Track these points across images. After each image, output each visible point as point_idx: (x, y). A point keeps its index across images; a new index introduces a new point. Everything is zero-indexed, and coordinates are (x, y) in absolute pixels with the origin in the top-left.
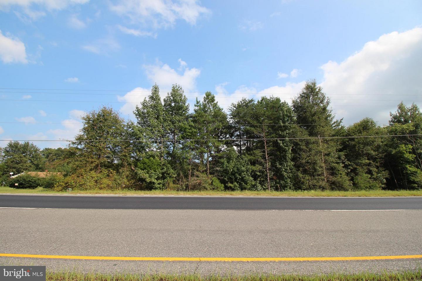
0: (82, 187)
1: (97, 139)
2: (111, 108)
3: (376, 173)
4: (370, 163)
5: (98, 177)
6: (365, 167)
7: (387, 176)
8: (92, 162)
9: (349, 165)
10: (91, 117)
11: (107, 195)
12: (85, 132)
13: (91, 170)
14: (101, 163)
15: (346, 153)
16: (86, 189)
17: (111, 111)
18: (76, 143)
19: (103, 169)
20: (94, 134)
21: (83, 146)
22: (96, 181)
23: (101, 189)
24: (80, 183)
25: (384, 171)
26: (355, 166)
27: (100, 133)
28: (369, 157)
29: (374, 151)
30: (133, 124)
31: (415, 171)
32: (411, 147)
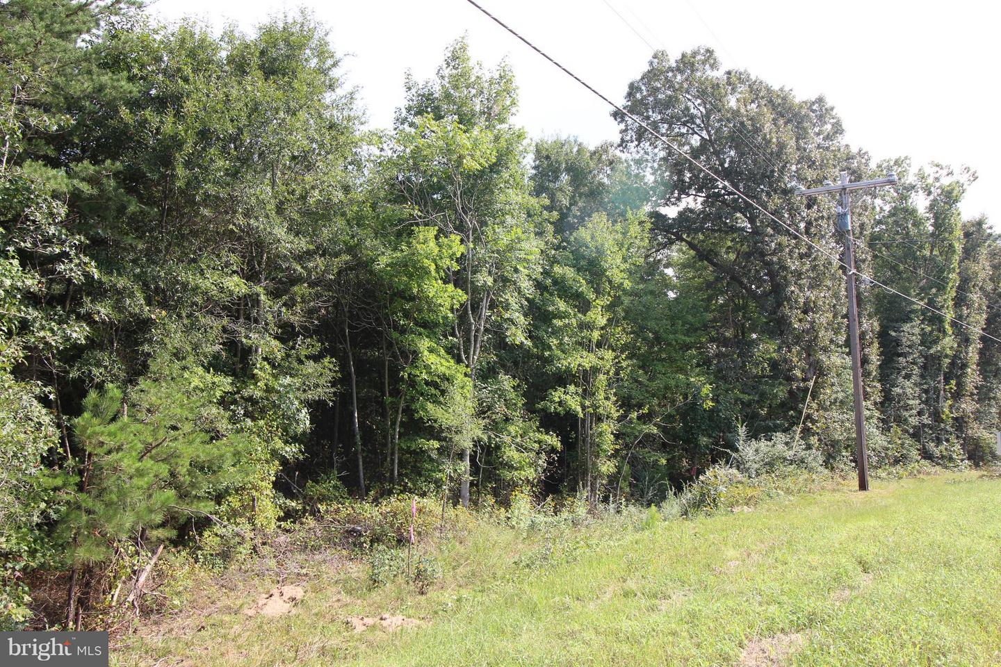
3: (274, 367)
4: (254, 300)
6: (215, 324)
7: (323, 392)
9: (94, 289)
15: (85, 187)
25: (316, 358)
26: (137, 304)
29: (295, 230)
31: (447, 372)
32: (459, 250)
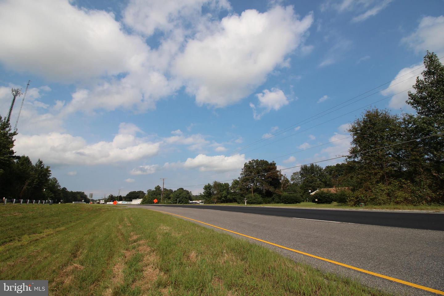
0: (374, 201)
1: (371, 148)
2: (375, 109)
5: (389, 189)
8: (376, 174)
10: (357, 126)
11: (409, 211)
12: (356, 144)
13: (377, 182)
14: (387, 173)
16: (380, 204)
17: (377, 112)
18: (351, 156)
19: (392, 180)
20: (367, 143)
21: (360, 158)
22: (388, 195)
23: (397, 203)
24: (371, 197)
27: (373, 140)
30: (411, 117)
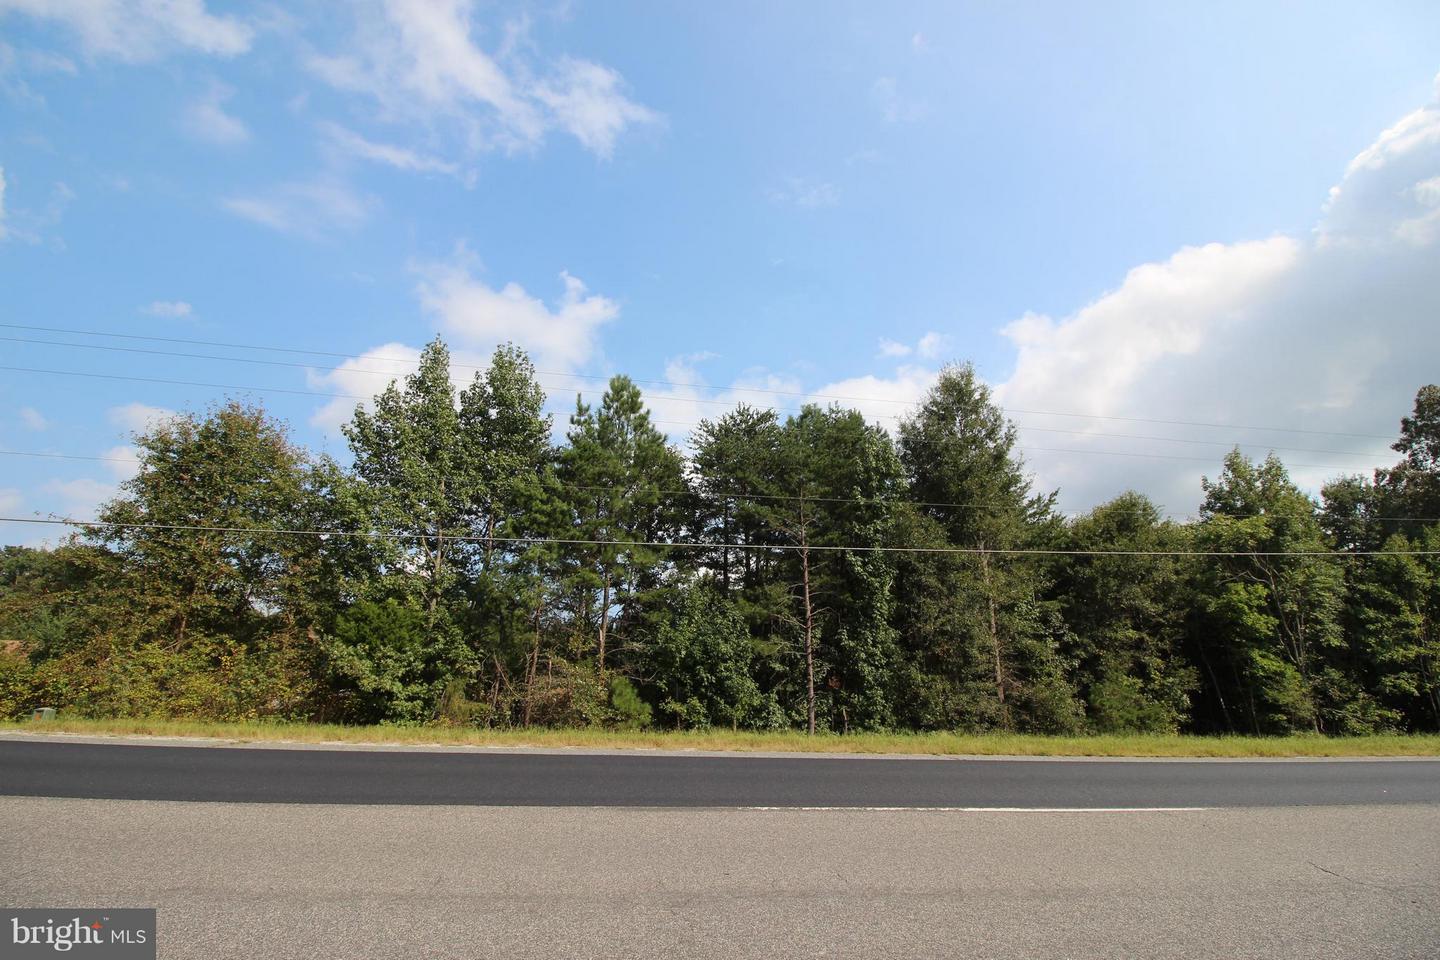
3: (1160, 672)
4: (1142, 640)
6: (1126, 654)
7: (1194, 685)
9: (1076, 645)
15: (1066, 605)
25: (1185, 667)
26: (1093, 649)
28: (1140, 620)
29: (1154, 600)
31: (1278, 670)
32: (1264, 592)
